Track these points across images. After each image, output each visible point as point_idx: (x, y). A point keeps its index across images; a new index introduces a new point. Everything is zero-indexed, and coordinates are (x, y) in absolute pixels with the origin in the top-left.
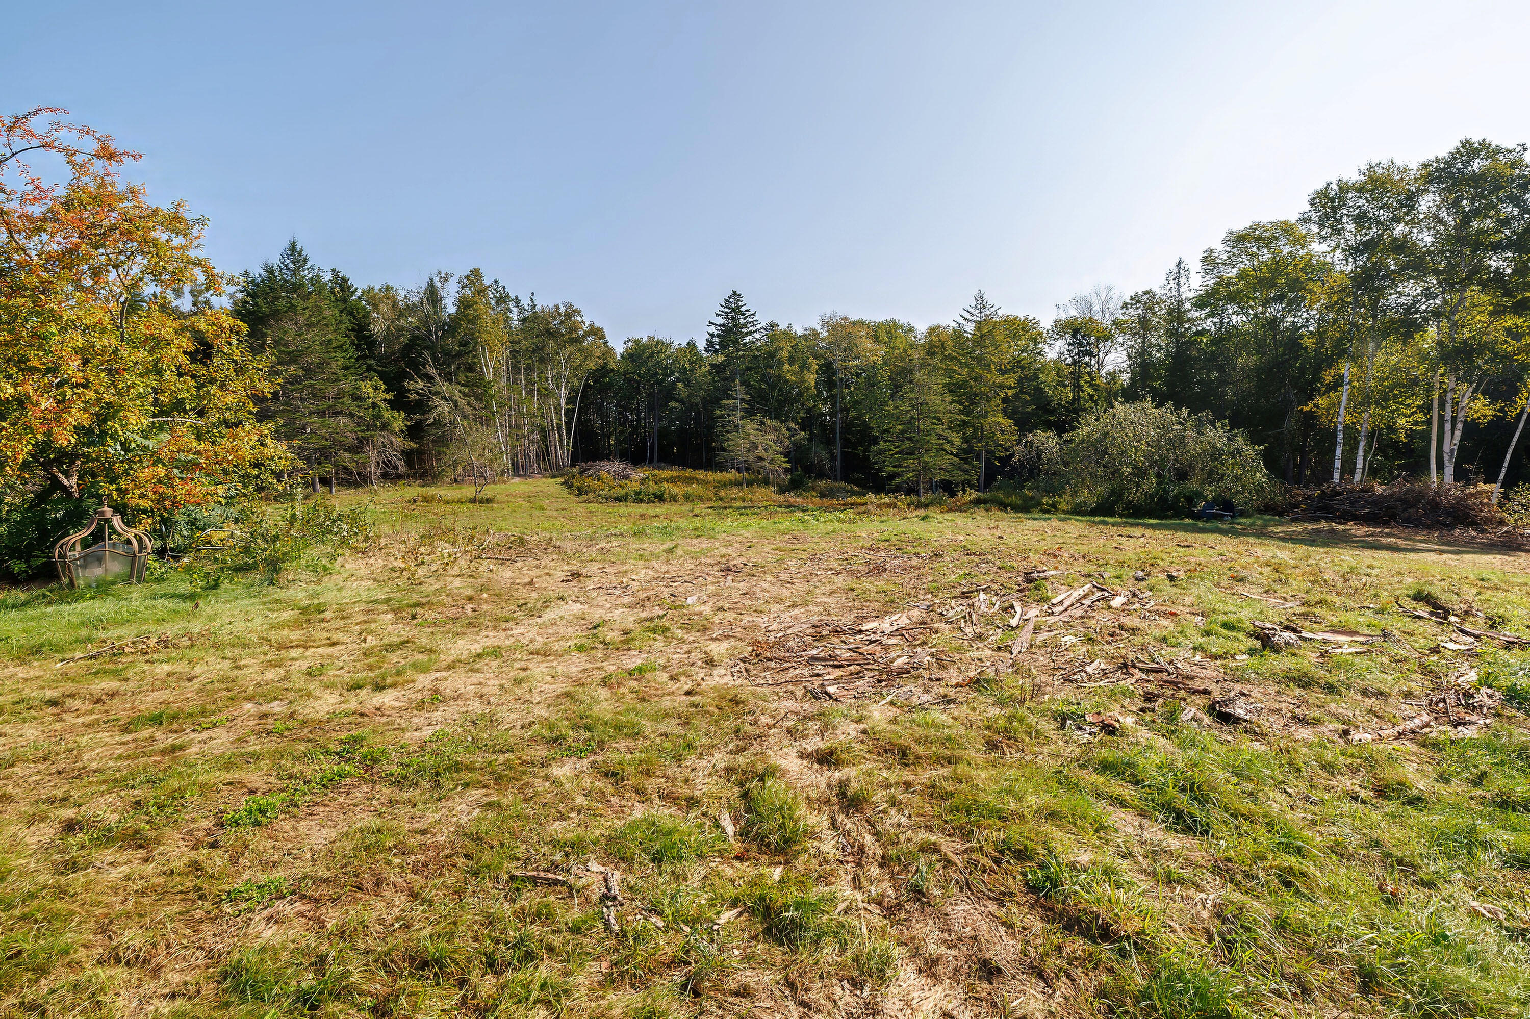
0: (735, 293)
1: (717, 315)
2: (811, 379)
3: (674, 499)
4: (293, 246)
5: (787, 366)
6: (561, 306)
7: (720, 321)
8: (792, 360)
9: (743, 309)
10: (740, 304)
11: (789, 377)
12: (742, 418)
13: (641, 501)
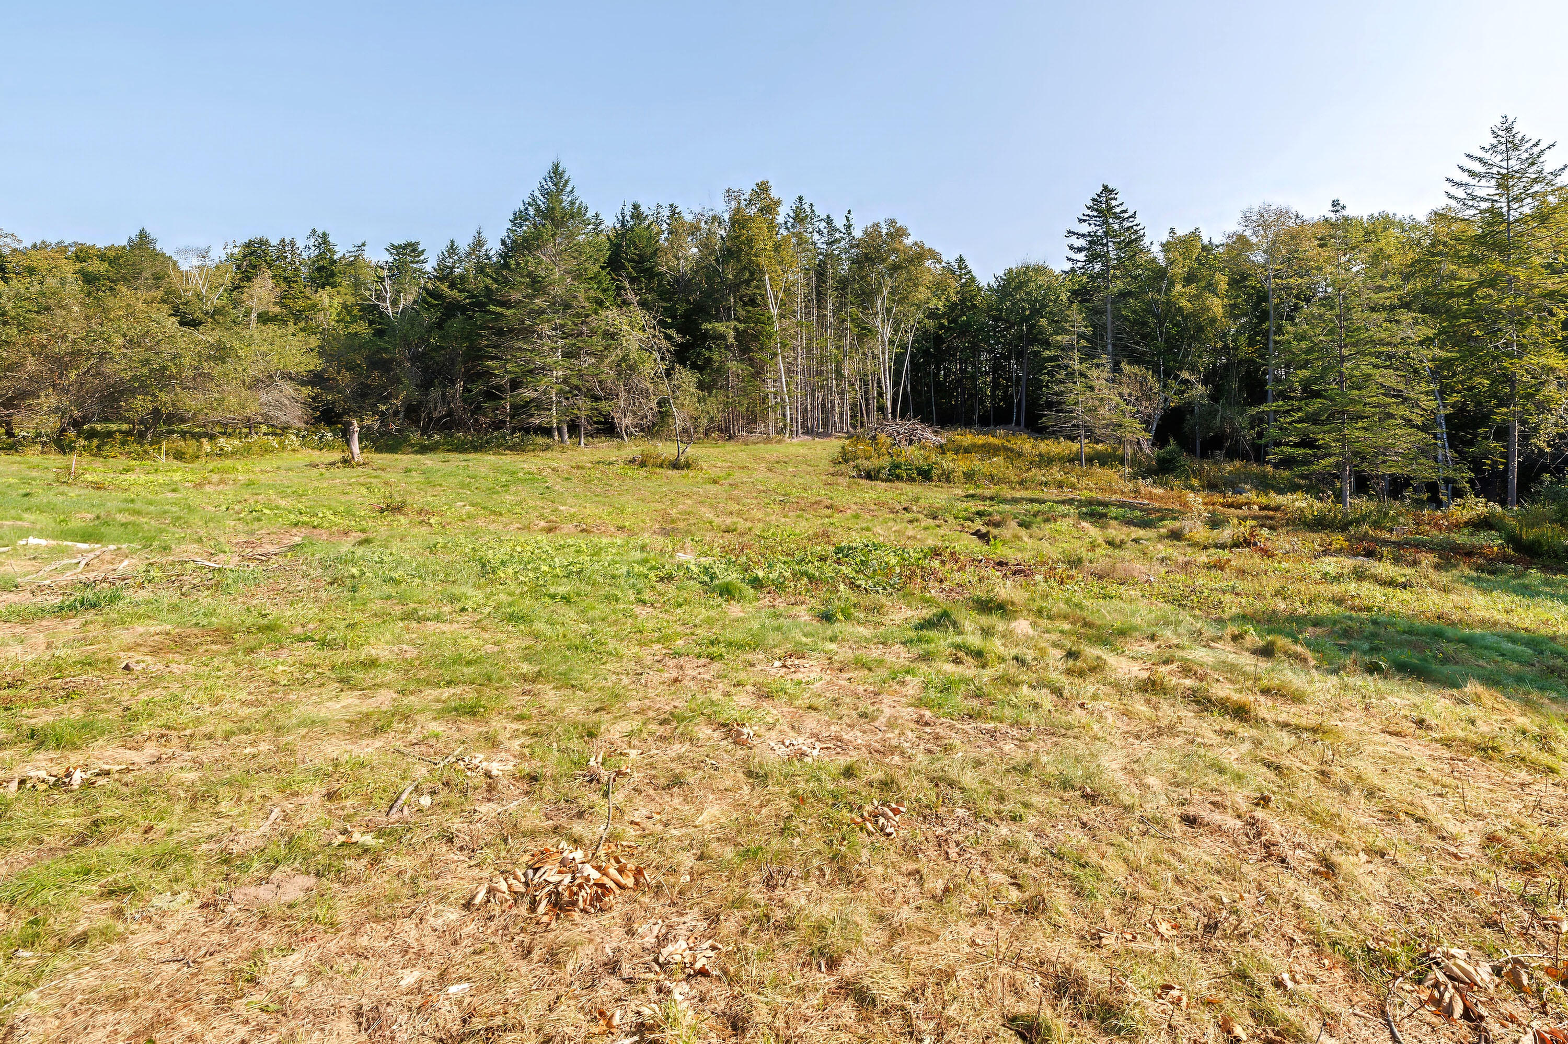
0: (1106, 188)
1: (1080, 221)
2: (1217, 306)
3: (947, 477)
4: (556, 167)
5: (1178, 287)
6: (883, 225)
7: (1085, 228)
8: (1189, 279)
9: (1118, 210)
10: (1114, 203)
11: (1184, 303)
12: (1081, 361)
13: (899, 478)
